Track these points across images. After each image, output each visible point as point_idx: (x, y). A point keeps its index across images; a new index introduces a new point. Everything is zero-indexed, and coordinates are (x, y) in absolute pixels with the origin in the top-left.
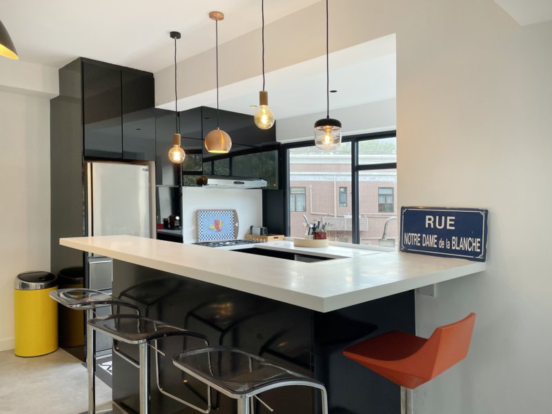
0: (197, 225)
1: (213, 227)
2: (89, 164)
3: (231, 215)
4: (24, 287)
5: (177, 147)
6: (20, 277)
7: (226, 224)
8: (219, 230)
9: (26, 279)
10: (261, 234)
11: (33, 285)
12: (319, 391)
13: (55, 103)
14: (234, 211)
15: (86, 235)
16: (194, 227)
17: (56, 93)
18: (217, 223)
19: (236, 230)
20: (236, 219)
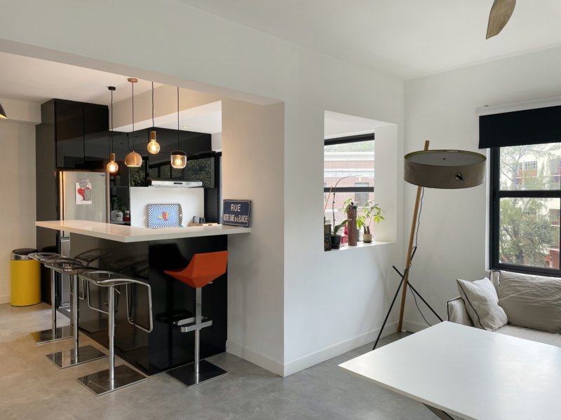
0: (148, 216)
1: (161, 217)
2: (61, 173)
3: (176, 208)
4: (17, 258)
5: (113, 162)
6: (14, 252)
7: (172, 214)
8: (166, 219)
9: (19, 254)
10: (200, 222)
11: (23, 257)
12: (147, 287)
13: (38, 127)
14: (179, 205)
15: (59, 219)
16: (145, 218)
17: (39, 121)
18: (164, 215)
19: (180, 219)
20: (180, 211)
